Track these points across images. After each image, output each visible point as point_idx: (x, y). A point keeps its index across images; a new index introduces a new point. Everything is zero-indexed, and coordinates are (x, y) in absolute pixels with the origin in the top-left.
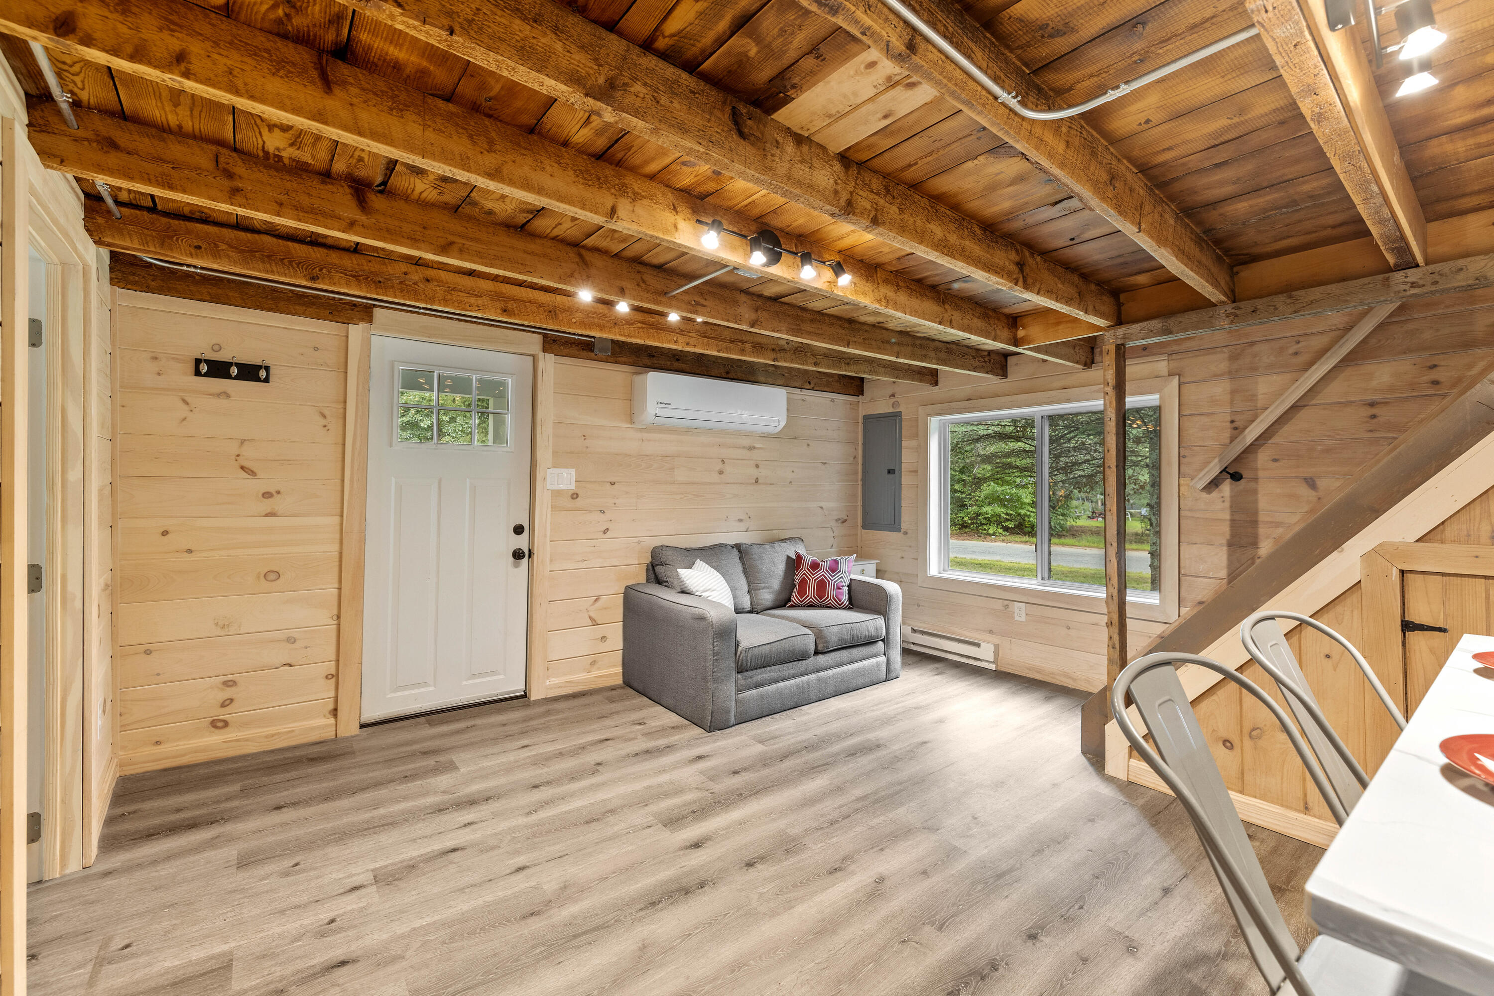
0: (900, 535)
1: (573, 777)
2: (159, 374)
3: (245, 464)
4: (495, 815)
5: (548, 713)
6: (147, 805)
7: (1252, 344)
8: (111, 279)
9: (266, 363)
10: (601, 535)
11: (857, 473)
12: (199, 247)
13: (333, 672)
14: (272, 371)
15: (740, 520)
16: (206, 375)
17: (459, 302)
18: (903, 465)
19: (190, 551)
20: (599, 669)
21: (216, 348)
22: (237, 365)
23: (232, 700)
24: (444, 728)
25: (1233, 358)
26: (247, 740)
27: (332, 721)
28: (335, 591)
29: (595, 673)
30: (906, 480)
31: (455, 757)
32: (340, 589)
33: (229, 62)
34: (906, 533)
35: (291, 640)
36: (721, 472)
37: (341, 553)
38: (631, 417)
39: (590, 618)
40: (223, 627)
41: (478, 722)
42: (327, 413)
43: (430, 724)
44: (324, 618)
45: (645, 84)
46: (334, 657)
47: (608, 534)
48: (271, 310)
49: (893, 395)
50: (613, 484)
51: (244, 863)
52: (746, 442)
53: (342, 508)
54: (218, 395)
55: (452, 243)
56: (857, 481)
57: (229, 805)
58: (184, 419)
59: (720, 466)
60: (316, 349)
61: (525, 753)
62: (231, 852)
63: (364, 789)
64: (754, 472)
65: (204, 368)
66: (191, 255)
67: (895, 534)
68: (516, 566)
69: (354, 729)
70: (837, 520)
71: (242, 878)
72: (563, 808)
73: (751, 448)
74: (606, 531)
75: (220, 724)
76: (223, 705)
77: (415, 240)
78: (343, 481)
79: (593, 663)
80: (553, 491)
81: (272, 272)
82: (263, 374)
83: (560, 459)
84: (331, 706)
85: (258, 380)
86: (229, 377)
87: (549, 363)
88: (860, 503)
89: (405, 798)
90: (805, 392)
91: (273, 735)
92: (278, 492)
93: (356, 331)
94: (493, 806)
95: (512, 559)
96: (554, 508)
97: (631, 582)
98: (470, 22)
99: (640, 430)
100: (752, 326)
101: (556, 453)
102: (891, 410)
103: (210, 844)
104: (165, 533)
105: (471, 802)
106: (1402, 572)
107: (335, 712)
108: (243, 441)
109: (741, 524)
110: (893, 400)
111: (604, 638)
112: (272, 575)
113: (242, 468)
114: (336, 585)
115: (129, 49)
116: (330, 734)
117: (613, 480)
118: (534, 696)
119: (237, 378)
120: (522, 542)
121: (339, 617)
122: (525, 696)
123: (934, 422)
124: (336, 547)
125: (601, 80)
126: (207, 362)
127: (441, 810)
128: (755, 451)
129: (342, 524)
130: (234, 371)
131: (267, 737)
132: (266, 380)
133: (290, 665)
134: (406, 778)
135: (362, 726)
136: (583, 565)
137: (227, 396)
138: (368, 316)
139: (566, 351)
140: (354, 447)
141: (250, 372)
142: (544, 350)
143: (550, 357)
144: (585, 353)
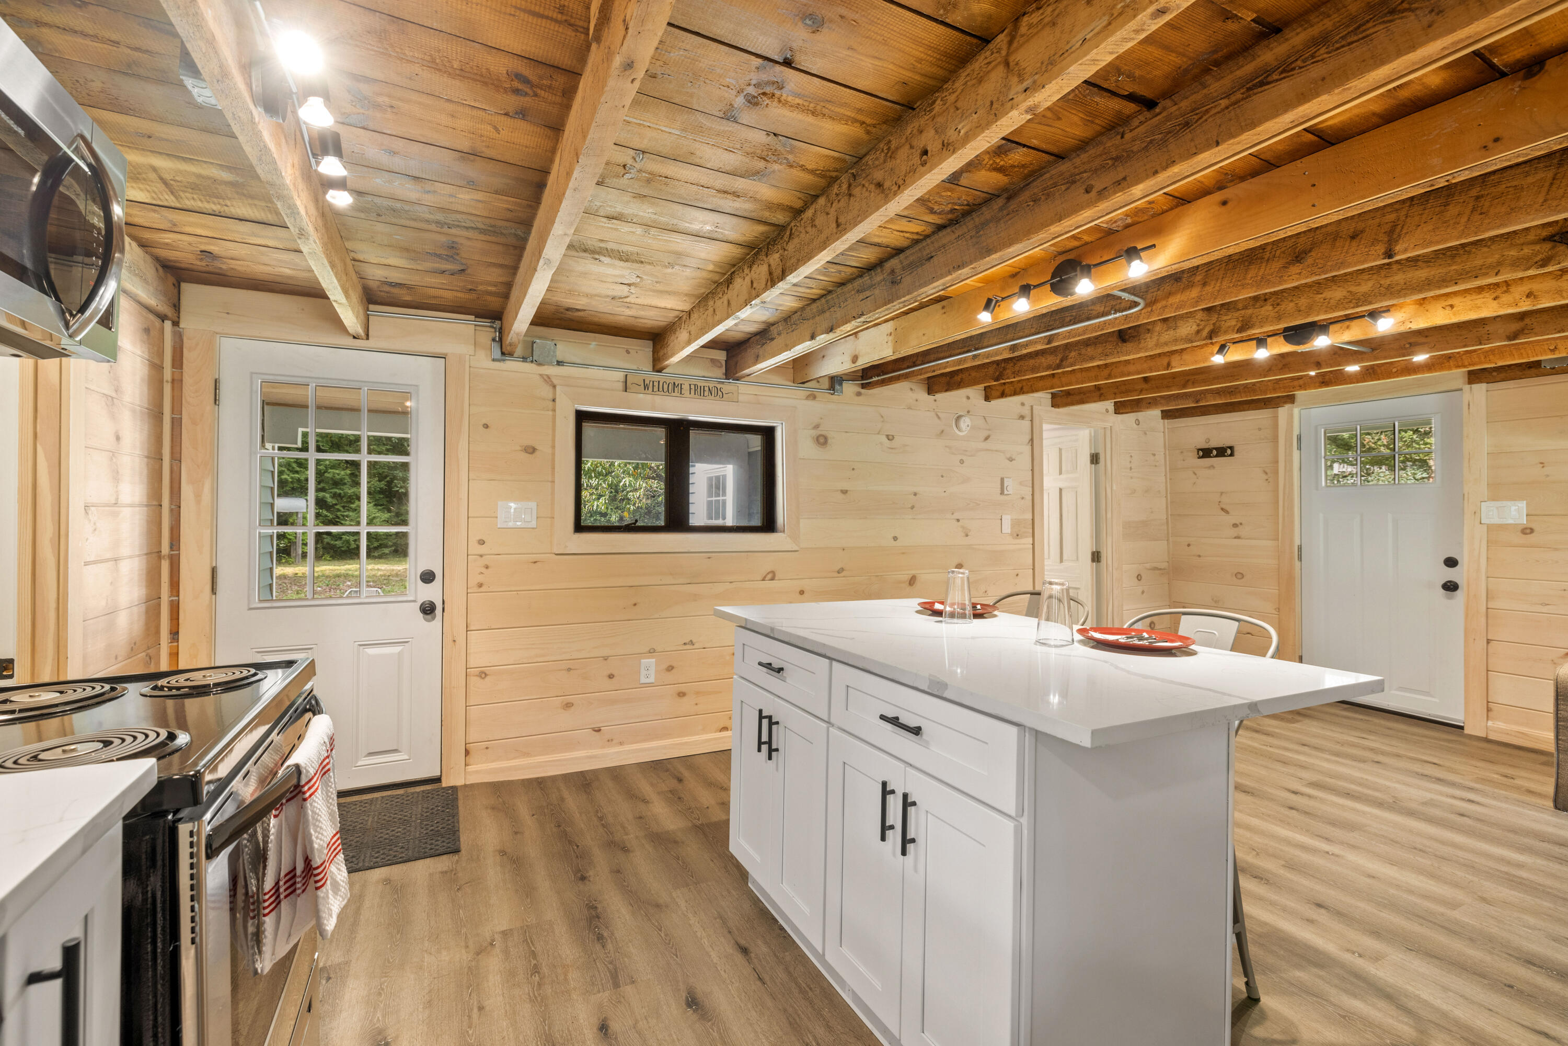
2: (1184, 460)
3: (1224, 507)
9: (1231, 445)
14: (1234, 449)
16: (1203, 457)
17: (1285, 387)
19: (1199, 556)
21: (1206, 440)
22: (1216, 449)
28: (1277, 592)
32: (1279, 590)
37: (1279, 565)
40: (1216, 602)
42: (1268, 471)
44: (1270, 608)
48: (1230, 412)
53: (1278, 534)
54: (1209, 468)
55: (1188, 381)
58: (1195, 484)
60: (1260, 429)
65: (1201, 454)
68: (1448, 598)
78: (1278, 516)
80: (1490, 525)
83: (1501, 491)
85: (1227, 455)
86: (1211, 456)
87: (1478, 393)
92: (1241, 524)
93: (1283, 411)
95: (1440, 590)
96: (1492, 542)
101: (1492, 485)
104: (1187, 545)
108: (1222, 493)
112: (1240, 575)
113: (1222, 509)
114: (1277, 588)
118: (1468, 730)
119: (1216, 456)
120: (1454, 575)
122: (1462, 728)
124: (1276, 561)
126: (1203, 450)
129: (1278, 545)
130: (1215, 453)
132: (1232, 455)
137: (1212, 467)
138: (1291, 399)
139: (1502, 375)
140: (1284, 493)
141: (1222, 452)
142: (1470, 382)
143: (1480, 389)
144: (1533, 371)
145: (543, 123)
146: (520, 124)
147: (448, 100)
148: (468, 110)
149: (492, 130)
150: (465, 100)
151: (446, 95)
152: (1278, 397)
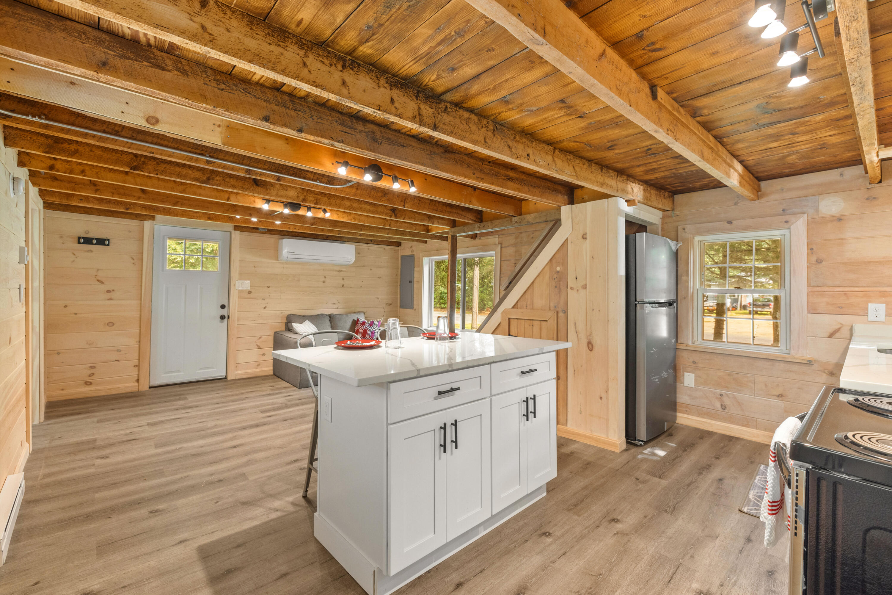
0: (413, 310)
1: (233, 401)
2: (63, 243)
3: (99, 279)
4: (197, 411)
5: (234, 383)
6: (61, 409)
7: (521, 233)
8: (44, 207)
9: (108, 238)
10: (263, 309)
11: (397, 282)
12: (81, 200)
13: (137, 364)
14: (110, 241)
15: (334, 304)
16: (83, 243)
18: (415, 279)
19: (76, 314)
20: (261, 368)
21: (87, 232)
22: (96, 239)
23: (93, 374)
24: (186, 388)
25: (516, 238)
26: (100, 390)
27: (137, 384)
28: (138, 331)
29: (259, 369)
30: (416, 286)
31: (187, 396)
32: (140, 330)
33: (97, 171)
34: (415, 310)
35: (119, 351)
36: (324, 282)
37: (141, 315)
38: (277, 258)
39: (257, 345)
40: (90, 344)
41: (202, 386)
42: (134, 258)
43: (180, 387)
44: (133, 342)
45: (220, 177)
46: (137, 358)
47: (266, 309)
48: (110, 216)
49: (412, 247)
50: (268, 287)
51: (99, 421)
52: (338, 268)
53: (141, 297)
54: (88, 251)
56: (397, 286)
57: (93, 409)
58: (74, 261)
59: (323, 279)
61: (218, 395)
62: (96, 419)
63: (148, 405)
64: (342, 282)
65: (82, 241)
66: (79, 202)
67: (411, 310)
68: (222, 322)
69: (146, 388)
70: (386, 304)
71: (99, 424)
72: (225, 409)
73: (340, 271)
74: (265, 308)
75: (89, 383)
76: (90, 376)
77: (164, 202)
78: (141, 286)
79: (258, 365)
80: (239, 290)
81: (110, 207)
82: (107, 242)
83: (242, 276)
84: (136, 378)
85: (105, 245)
86: (92, 244)
87: (237, 235)
88: (399, 296)
89: (163, 407)
90: (369, 245)
91: (111, 389)
92: (113, 290)
93: (147, 224)
94: (198, 408)
95: (219, 319)
96: (239, 297)
97: (277, 330)
98: (162, 171)
99: (283, 263)
100: (312, 225)
101: (240, 274)
102: (411, 254)
103: (88, 417)
104: (66, 306)
105: (190, 407)
106: (509, 319)
107: (138, 381)
108: (98, 270)
109: (334, 305)
110: (412, 249)
111: (264, 355)
112: (111, 324)
113: (98, 280)
114: (139, 329)
115: (69, 171)
116: (136, 389)
117: (268, 285)
118: (229, 378)
119: (96, 244)
120: (224, 312)
121: (139, 342)
122: (226, 378)
123: (426, 260)
124: (139, 313)
125: (205, 178)
126: (83, 238)
127: (177, 409)
128: (342, 273)
129: (141, 304)
130: (95, 241)
131: (108, 389)
132: (108, 245)
133: (118, 361)
134: (165, 402)
135: (150, 387)
136: (254, 322)
137: (91, 251)
138: (153, 218)
139: (246, 230)
140: (146, 272)
141: (101, 242)
142: (235, 229)
143: (238, 232)
144: (255, 230)
145: (624, 41)
146: (635, 31)
147: (686, 9)
148: (670, 13)
149: (645, 14)
150: (676, 18)
151: (689, 11)
152: (146, 215)
